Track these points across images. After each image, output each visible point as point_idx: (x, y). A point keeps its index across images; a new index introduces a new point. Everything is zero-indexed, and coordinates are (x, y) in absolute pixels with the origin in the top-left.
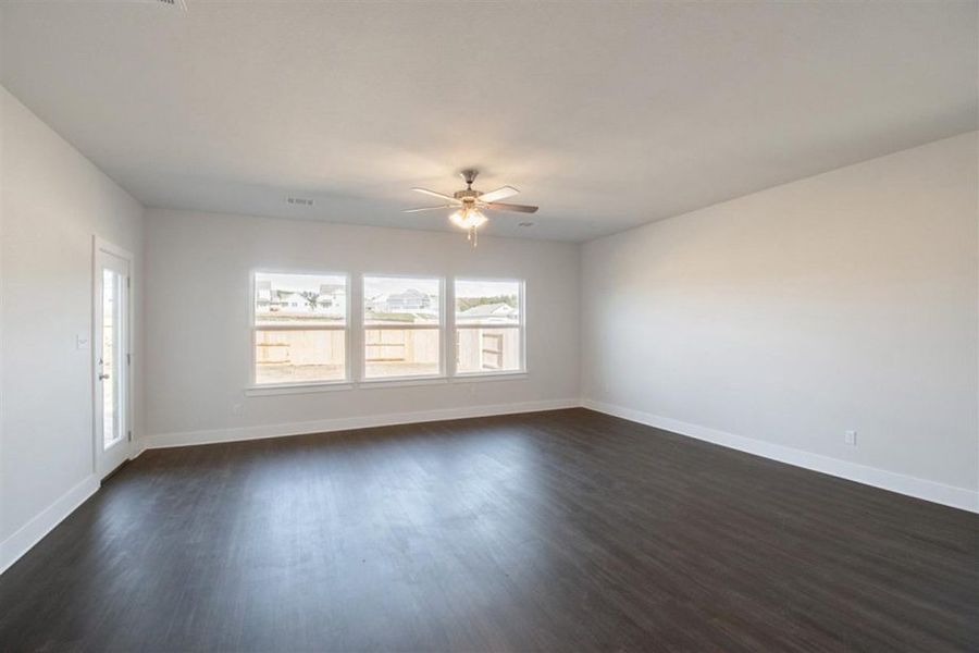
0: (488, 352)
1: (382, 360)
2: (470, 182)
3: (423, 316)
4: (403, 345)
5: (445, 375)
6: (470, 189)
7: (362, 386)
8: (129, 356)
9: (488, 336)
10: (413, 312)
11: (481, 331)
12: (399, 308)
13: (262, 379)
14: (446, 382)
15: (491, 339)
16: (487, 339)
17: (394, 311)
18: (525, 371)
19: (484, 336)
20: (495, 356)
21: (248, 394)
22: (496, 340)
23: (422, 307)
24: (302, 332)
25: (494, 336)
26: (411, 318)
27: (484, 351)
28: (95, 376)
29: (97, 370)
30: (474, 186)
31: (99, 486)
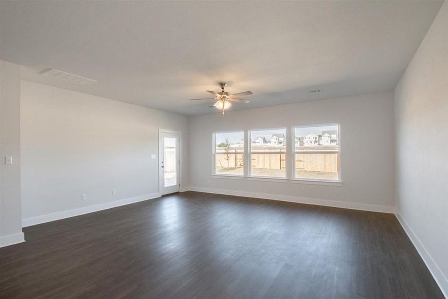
2: (223, 88)
6: (223, 91)
8: (179, 162)
24: (309, 155)
28: (160, 167)
29: (161, 165)
30: (225, 90)
31: (161, 196)
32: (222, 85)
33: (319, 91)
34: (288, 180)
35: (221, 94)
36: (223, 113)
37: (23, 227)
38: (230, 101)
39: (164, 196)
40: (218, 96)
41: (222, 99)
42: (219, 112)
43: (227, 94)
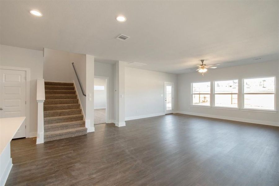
2: (203, 62)
8: (173, 98)
28: (164, 100)
29: (165, 99)
30: (204, 63)
31: (165, 114)
32: (202, 61)
33: (260, 59)
34: (239, 109)
35: (202, 65)
36: (203, 74)
37: (125, 120)
38: (206, 68)
39: (166, 114)
40: (200, 66)
41: (202, 68)
42: (201, 74)
43: (205, 65)
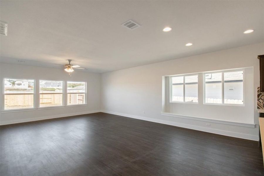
0: (80, 100)
1: (43, 103)
3: (58, 89)
4: (51, 98)
5: (64, 106)
7: (39, 109)
9: (80, 95)
10: (55, 88)
11: (77, 94)
12: (49, 86)
13: (6, 108)
14: (64, 107)
15: (81, 96)
16: (79, 96)
17: (47, 87)
18: (86, 104)
19: (78, 95)
20: (82, 101)
21: (2, 112)
22: (82, 96)
23: (58, 86)
25: (82, 95)
26: (54, 90)
27: (78, 100)
